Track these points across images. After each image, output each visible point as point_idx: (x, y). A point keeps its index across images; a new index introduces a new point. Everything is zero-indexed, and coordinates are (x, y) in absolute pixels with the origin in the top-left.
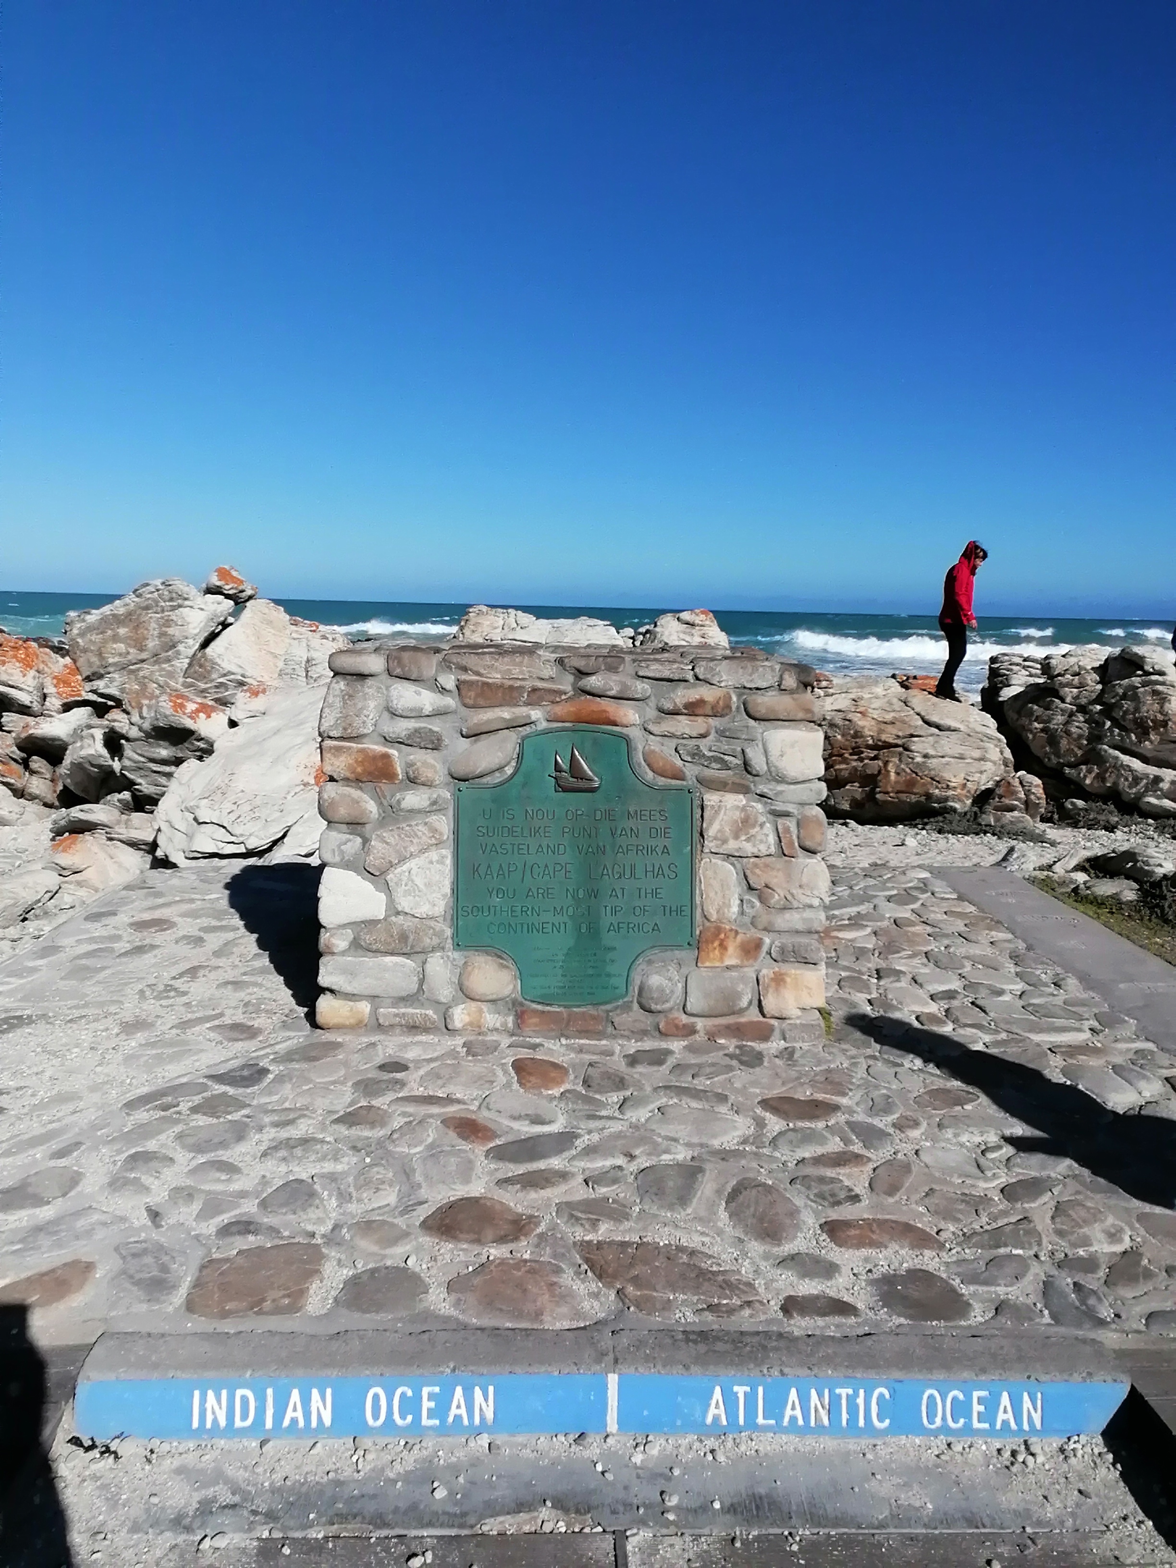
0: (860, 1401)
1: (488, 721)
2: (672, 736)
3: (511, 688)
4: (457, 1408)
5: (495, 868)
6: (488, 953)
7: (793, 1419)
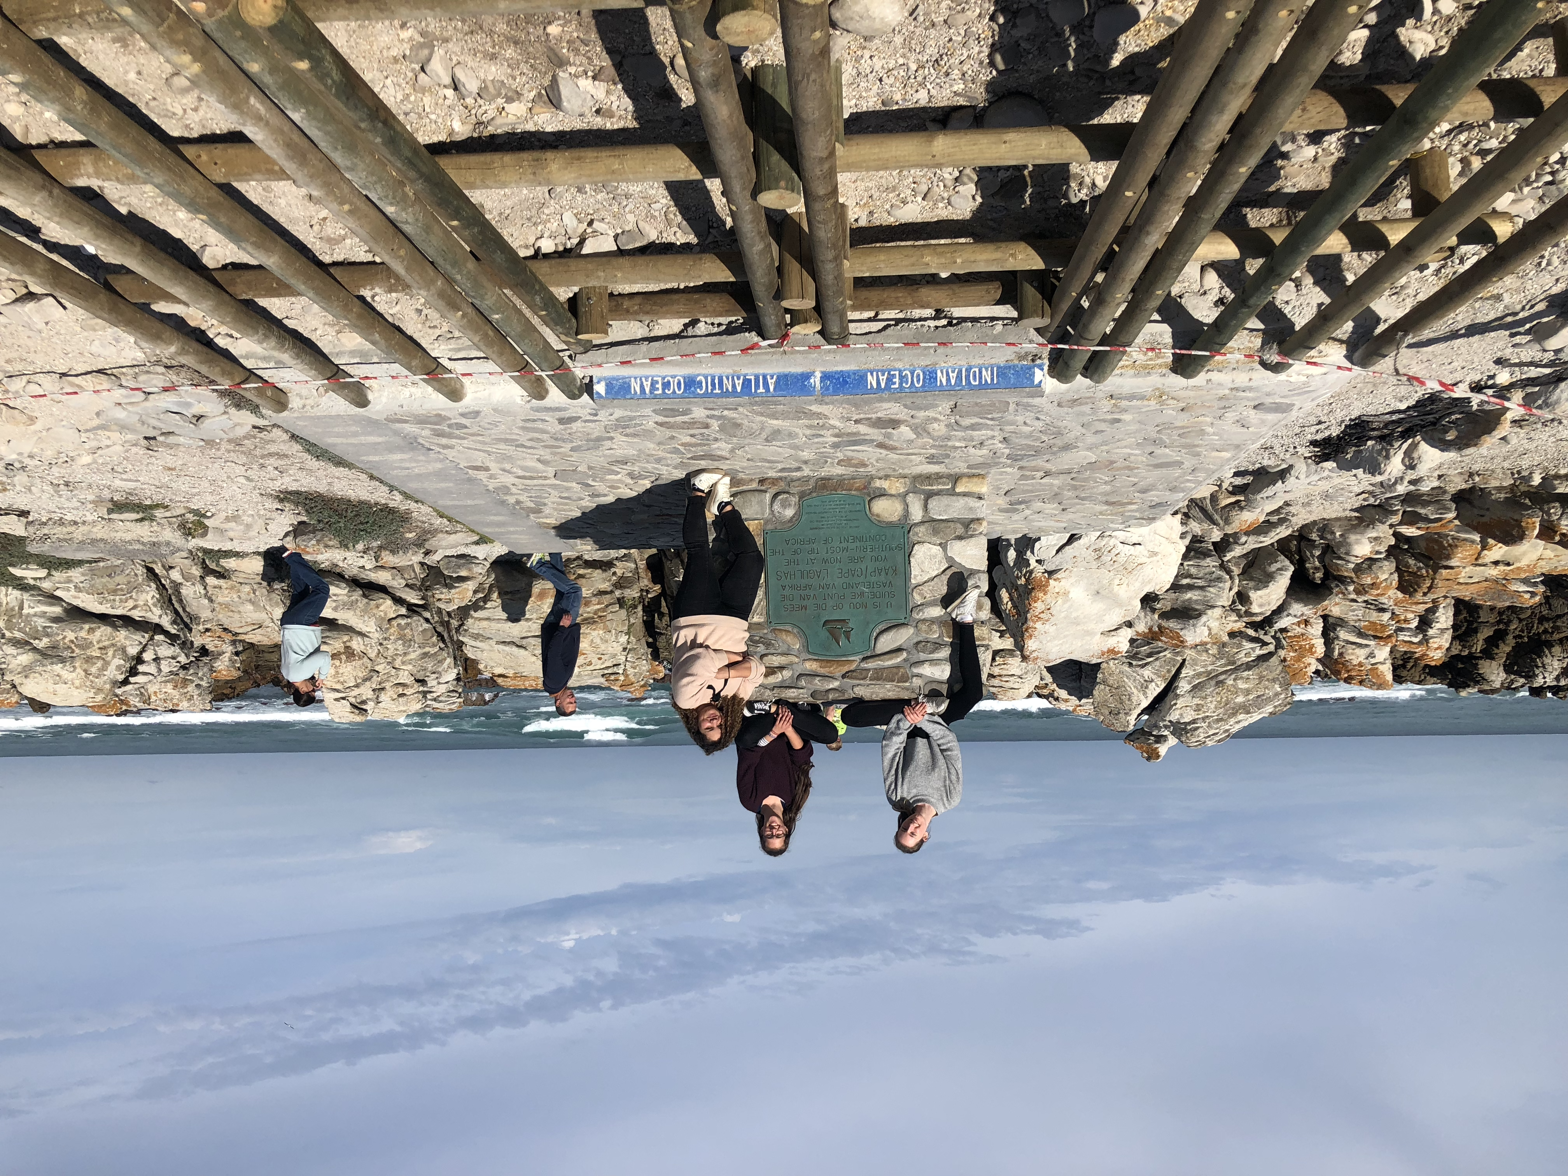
0: (710, 388)
1: (891, 659)
2: (783, 654)
3: (878, 679)
4: (883, 379)
5: (883, 573)
6: (887, 523)
7: (738, 378)
